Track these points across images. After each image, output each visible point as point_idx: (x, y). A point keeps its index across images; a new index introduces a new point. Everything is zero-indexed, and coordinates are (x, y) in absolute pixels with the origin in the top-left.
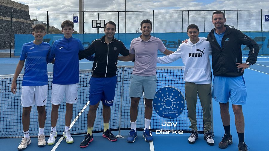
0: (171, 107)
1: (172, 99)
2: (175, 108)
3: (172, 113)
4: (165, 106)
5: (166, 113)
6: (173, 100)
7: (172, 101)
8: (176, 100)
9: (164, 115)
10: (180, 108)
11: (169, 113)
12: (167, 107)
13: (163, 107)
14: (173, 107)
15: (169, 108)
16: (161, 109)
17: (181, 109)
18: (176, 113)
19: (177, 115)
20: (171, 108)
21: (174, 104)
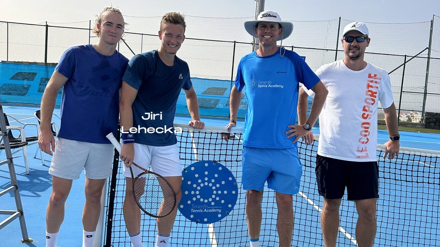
0: (210, 200)
1: (214, 184)
2: (218, 203)
3: (211, 211)
4: (198, 197)
5: (197, 211)
6: (216, 186)
7: (214, 188)
8: (222, 188)
9: (193, 213)
10: (226, 203)
11: (205, 210)
12: (202, 200)
13: (194, 199)
14: (214, 200)
15: (206, 201)
16: (189, 202)
17: (230, 206)
18: (218, 213)
19: (220, 216)
20: (209, 203)
21: (217, 195)
